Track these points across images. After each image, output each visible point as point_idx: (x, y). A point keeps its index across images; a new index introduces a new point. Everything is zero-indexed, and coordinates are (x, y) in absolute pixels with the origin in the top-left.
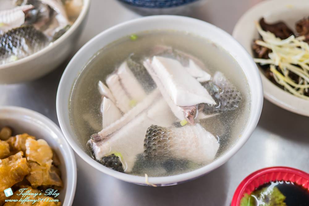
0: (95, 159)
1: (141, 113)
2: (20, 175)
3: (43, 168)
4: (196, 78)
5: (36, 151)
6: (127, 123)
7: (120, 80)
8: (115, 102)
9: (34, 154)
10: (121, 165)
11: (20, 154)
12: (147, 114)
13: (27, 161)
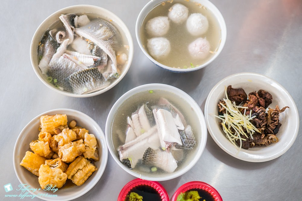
0: (119, 160)
1: (145, 138)
2: (80, 152)
3: (91, 150)
4: (177, 126)
5: (89, 140)
6: (137, 142)
7: (138, 117)
8: (134, 129)
9: (88, 142)
10: (130, 165)
11: (81, 141)
12: (148, 140)
13: (85, 146)
